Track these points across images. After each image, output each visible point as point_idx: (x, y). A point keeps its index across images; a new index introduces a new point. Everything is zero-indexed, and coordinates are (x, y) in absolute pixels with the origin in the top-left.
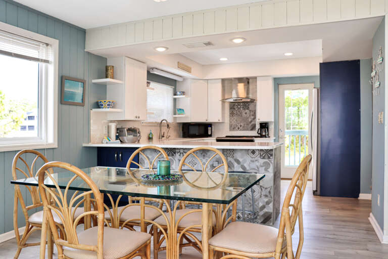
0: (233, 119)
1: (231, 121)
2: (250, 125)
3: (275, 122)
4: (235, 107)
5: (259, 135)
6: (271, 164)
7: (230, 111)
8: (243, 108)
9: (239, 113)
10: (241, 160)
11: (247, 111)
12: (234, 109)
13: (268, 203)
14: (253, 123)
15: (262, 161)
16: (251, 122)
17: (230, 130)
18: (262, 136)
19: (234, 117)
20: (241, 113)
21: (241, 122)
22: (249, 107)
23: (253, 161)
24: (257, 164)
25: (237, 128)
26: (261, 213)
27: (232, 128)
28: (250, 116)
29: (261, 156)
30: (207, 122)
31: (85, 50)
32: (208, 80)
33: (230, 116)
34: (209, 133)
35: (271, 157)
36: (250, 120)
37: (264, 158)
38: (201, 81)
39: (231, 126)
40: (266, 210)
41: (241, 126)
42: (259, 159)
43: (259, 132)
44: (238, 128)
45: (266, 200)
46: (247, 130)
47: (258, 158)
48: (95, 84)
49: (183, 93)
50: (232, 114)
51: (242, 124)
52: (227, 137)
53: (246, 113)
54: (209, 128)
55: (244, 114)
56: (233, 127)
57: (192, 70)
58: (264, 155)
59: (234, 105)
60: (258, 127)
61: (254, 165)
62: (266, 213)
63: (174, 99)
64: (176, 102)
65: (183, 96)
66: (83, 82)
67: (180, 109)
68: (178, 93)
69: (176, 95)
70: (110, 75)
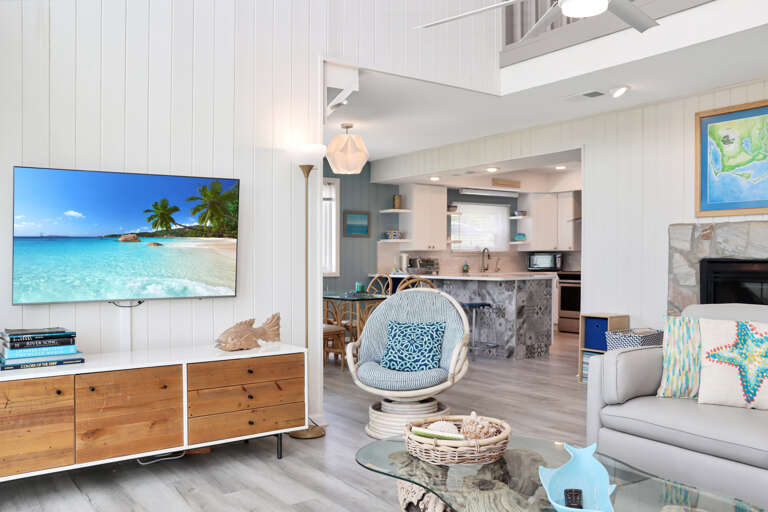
13: (512, 337)
15: (507, 293)
24: (503, 296)
26: (507, 347)
30: (556, 250)
31: (370, 182)
32: (558, 193)
34: (558, 265)
37: (508, 290)
38: (548, 196)
40: (510, 344)
45: (510, 333)
48: (383, 214)
49: (524, 213)
57: (522, 184)
61: (500, 298)
62: (510, 347)
63: (512, 220)
64: (514, 224)
65: (520, 217)
66: (368, 214)
67: (520, 234)
68: (516, 213)
69: (514, 215)
70: (397, 205)
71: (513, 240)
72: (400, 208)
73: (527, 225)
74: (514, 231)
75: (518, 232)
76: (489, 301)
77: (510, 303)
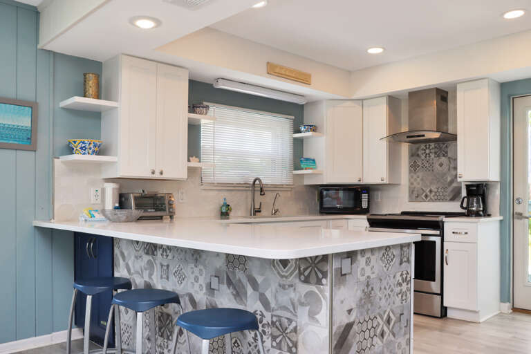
0: (415, 177)
1: (412, 180)
2: (450, 189)
3: (502, 183)
4: (420, 152)
5: (463, 211)
6: (323, 301)
7: (410, 163)
8: (435, 153)
9: (427, 165)
10: (259, 279)
11: (443, 160)
12: (418, 155)
14: (454, 185)
15: (304, 288)
16: (452, 182)
17: (411, 200)
18: (469, 214)
19: (418, 174)
20: (431, 165)
21: (431, 183)
22: (447, 153)
23: (283, 287)
24: (292, 295)
25: (423, 196)
27: (415, 195)
28: (449, 170)
29: (300, 274)
30: (361, 183)
31: (39, 47)
32: (362, 100)
33: (410, 170)
34: (365, 205)
35: (324, 281)
36: (449, 179)
37: (307, 281)
38: (348, 103)
39: (411, 192)
41: (431, 191)
42: (297, 281)
43: (465, 205)
44: (426, 196)
46: (443, 200)
47: (293, 279)
50: (414, 167)
51: (434, 189)
52: (404, 213)
53: (441, 165)
54: (365, 196)
55: (437, 166)
56: (415, 193)
57: (313, 80)
58: (306, 273)
59: (418, 149)
60: (464, 193)
61: (284, 299)
63: (295, 139)
64: (298, 145)
65: (310, 134)
66: (33, 106)
67: (307, 159)
68: (302, 129)
69: (300, 132)
70: (91, 91)
71: (297, 167)
72: (98, 97)
73: (318, 146)
74: (299, 156)
75: (305, 156)
76: (252, 305)
77: (312, 315)
